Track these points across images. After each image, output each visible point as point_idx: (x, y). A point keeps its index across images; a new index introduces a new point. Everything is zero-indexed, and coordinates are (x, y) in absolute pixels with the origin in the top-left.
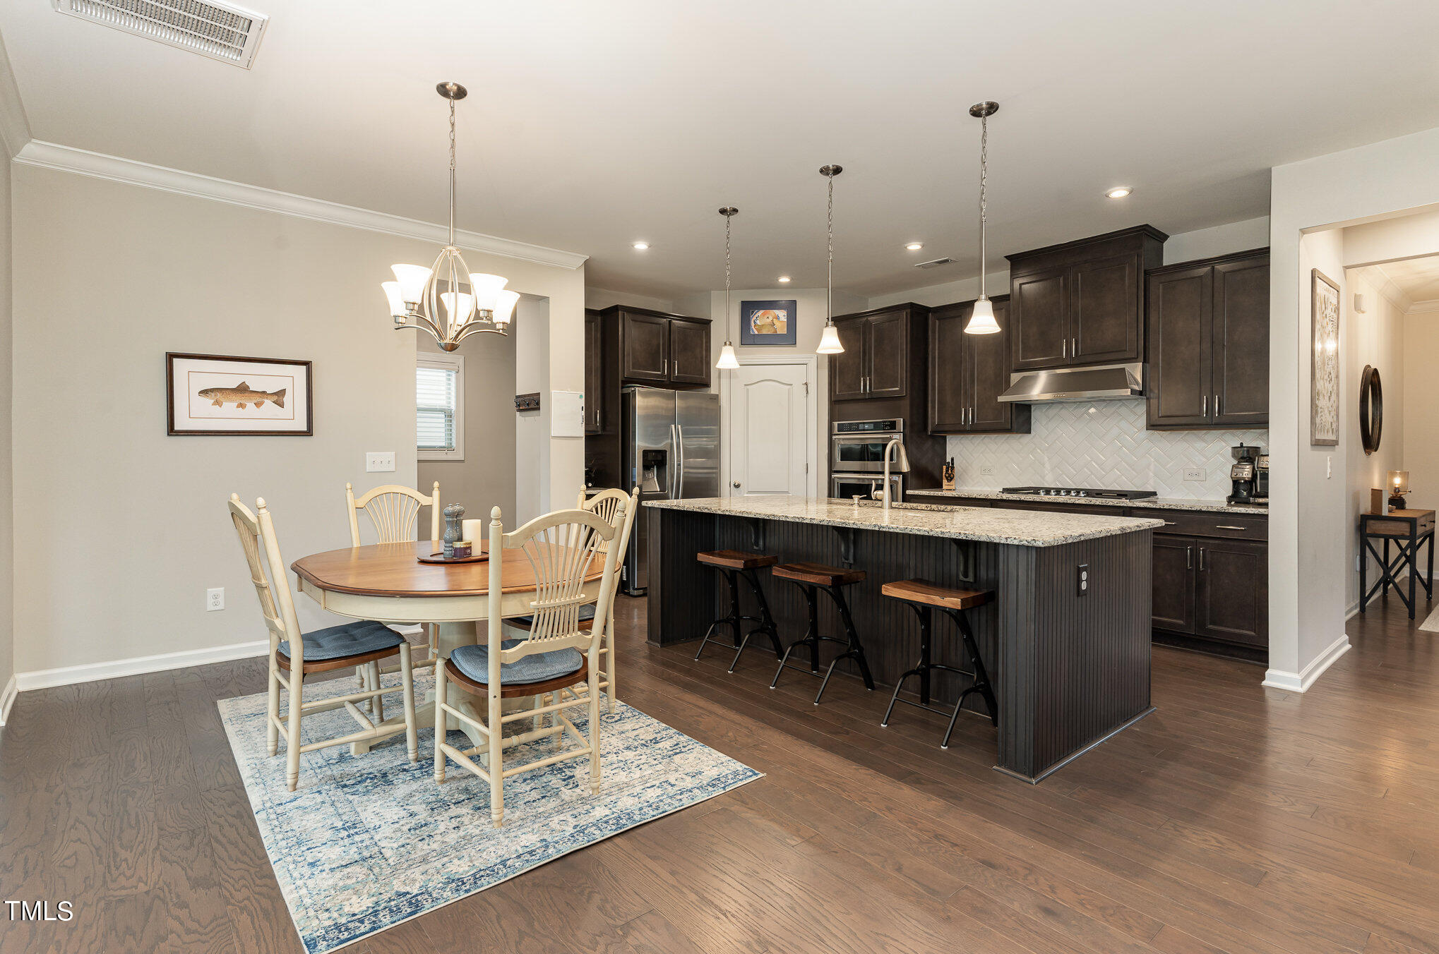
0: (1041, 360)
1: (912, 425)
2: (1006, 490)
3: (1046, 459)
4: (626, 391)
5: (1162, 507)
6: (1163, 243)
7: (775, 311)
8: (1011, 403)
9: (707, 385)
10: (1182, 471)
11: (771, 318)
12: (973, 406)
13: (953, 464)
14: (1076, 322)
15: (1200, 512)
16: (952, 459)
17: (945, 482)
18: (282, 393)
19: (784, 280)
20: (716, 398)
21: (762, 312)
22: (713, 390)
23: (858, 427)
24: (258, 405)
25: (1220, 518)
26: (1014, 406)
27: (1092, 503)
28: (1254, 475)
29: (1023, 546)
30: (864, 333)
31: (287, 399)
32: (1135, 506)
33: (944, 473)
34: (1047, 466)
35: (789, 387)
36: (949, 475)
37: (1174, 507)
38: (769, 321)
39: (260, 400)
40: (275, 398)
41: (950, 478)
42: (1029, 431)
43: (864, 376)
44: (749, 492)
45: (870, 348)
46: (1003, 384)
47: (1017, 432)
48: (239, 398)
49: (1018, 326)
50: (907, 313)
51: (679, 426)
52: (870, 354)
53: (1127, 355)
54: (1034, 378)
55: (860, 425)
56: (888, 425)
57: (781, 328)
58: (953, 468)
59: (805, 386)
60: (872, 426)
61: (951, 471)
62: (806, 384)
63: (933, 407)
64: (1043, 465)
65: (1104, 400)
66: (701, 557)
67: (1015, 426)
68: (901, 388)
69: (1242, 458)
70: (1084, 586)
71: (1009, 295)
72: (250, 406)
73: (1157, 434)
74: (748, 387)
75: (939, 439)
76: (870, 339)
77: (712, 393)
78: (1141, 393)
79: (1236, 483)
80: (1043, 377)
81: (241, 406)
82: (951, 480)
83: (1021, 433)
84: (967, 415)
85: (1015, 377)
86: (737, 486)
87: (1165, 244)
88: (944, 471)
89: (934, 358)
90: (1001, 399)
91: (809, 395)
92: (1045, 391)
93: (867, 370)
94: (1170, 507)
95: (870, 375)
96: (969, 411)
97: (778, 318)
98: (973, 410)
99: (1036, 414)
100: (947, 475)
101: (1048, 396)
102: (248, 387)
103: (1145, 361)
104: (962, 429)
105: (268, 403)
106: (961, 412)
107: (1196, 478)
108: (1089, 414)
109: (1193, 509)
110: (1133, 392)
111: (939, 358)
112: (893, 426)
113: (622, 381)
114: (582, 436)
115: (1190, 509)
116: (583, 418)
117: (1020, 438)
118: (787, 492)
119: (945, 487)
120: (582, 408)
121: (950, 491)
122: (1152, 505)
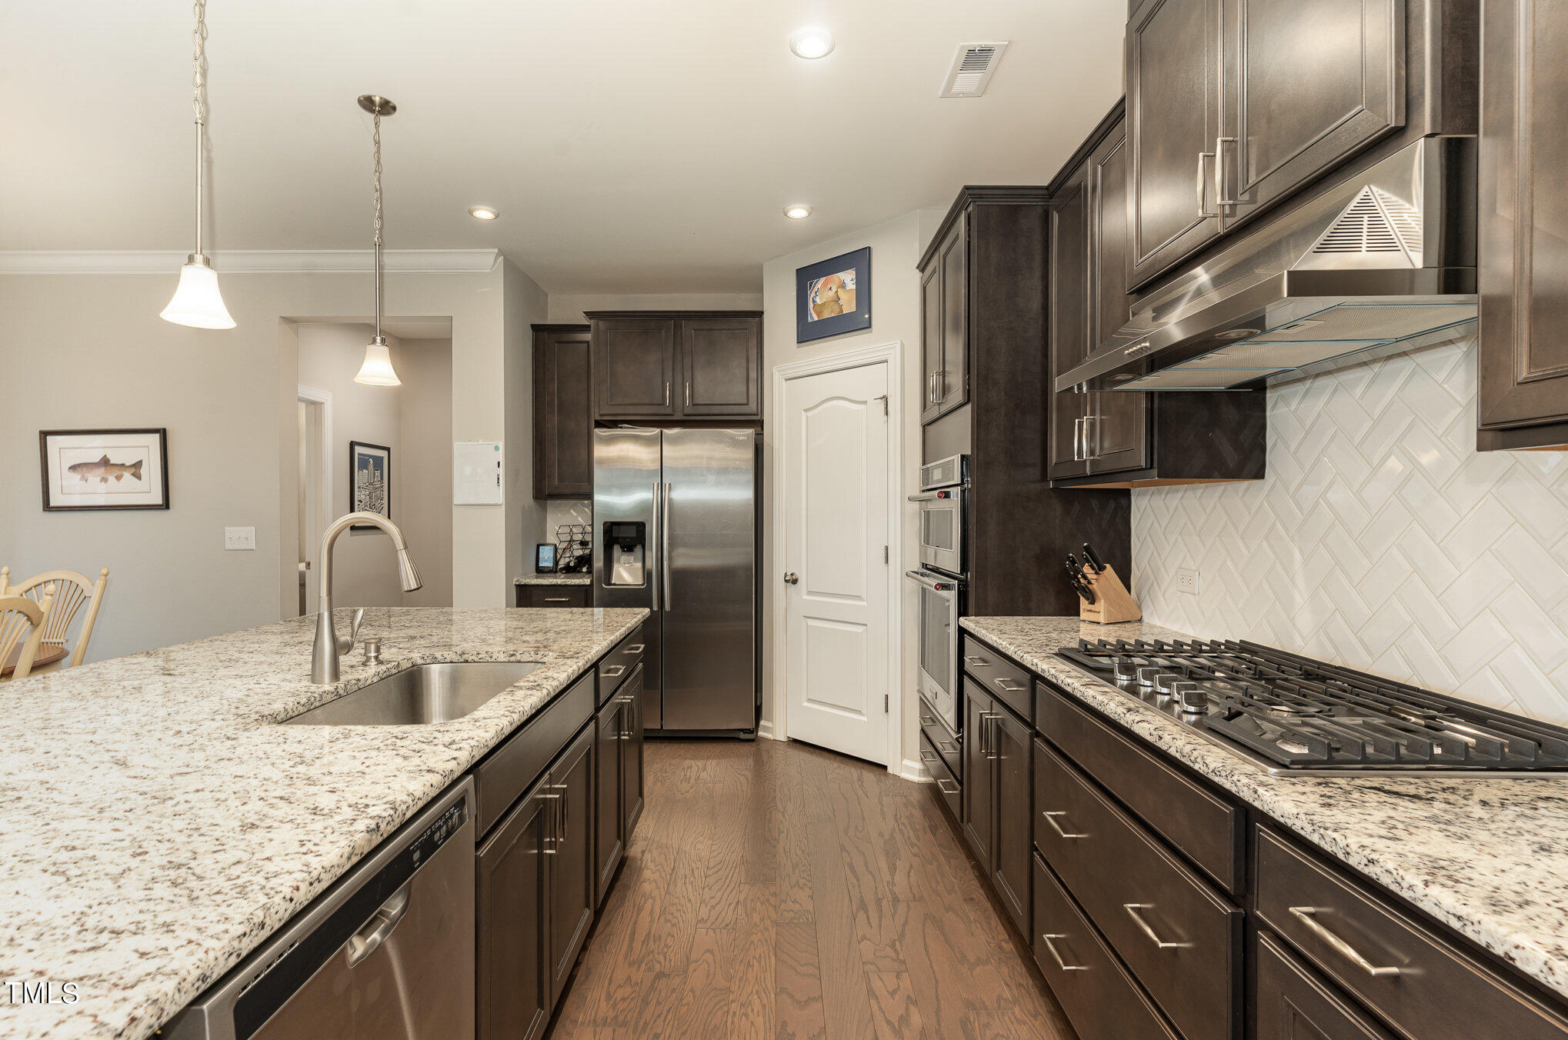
0: (1172, 246)
11: (834, 289)
12: (1095, 411)
17: (1083, 602)
18: (138, 465)
19: (799, 213)
21: (822, 280)
23: (933, 476)
24: (118, 478)
30: (939, 280)
31: (143, 471)
35: (861, 407)
38: (831, 294)
39: (119, 473)
40: (133, 470)
42: (1259, 474)
44: (809, 593)
48: (101, 471)
49: (1134, 161)
56: (950, 469)
57: (849, 305)
59: (883, 402)
62: (885, 398)
72: (112, 479)
74: (809, 412)
81: (104, 480)
82: (1093, 600)
86: (792, 582)
91: (890, 420)
95: (944, 364)
98: (1095, 422)
102: (109, 460)
104: (1080, 470)
105: (127, 476)
112: (953, 469)
113: (596, 421)
114: (500, 503)
115: (1455, 924)
116: (498, 479)
117: (1246, 490)
118: (858, 598)
119: (1083, 615)
120: (499, 463)
121: (1095, 626)
122: (1309, 828)
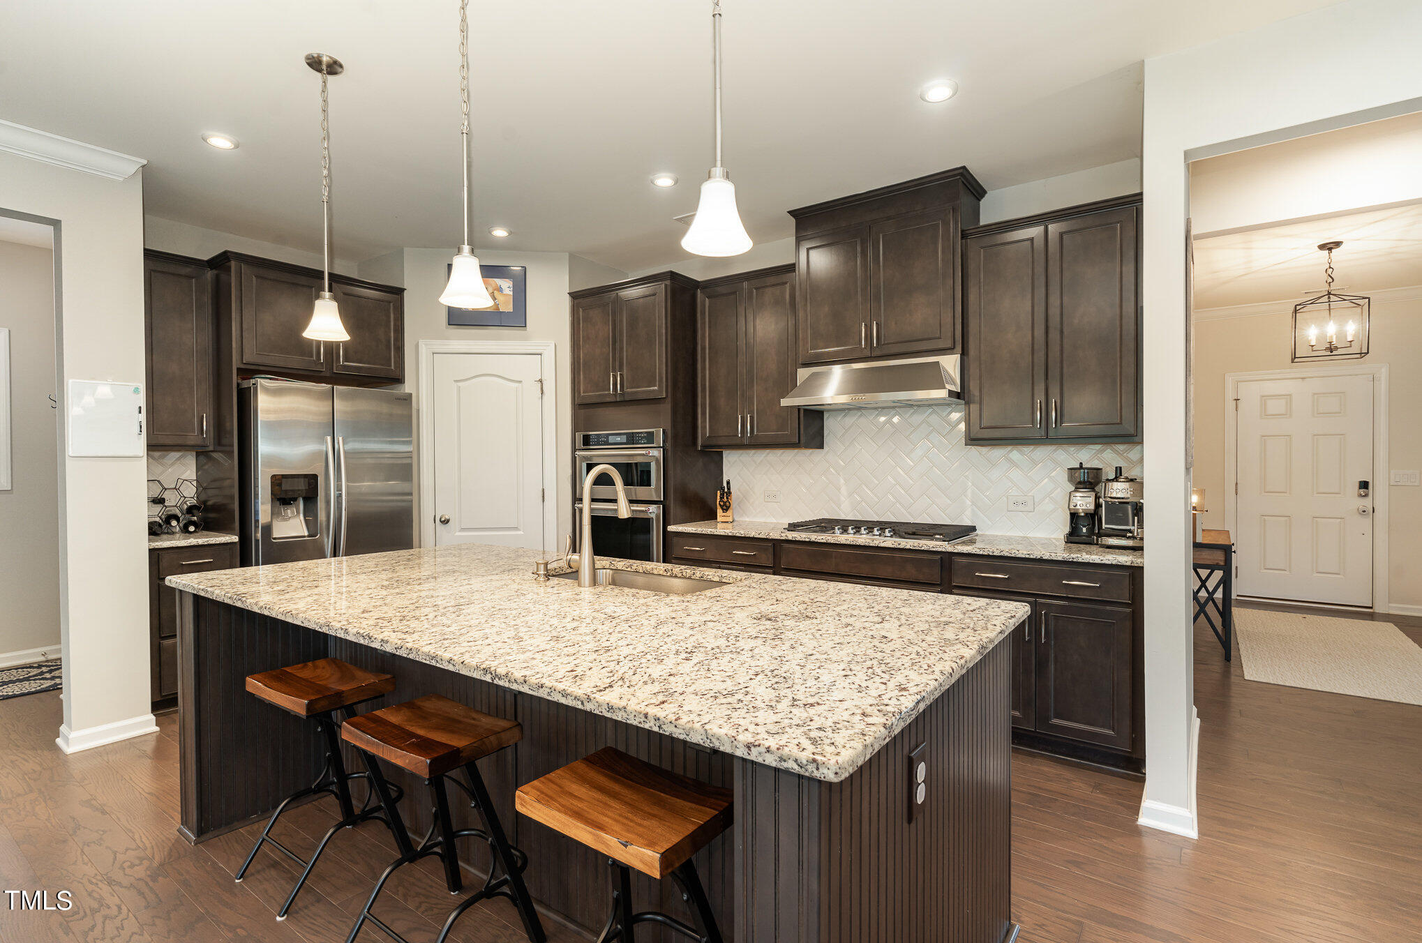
0: (835, 351)
1: (675, 437)
2: (793, 527)
3: (842, 481)
4: (245, 384)
5: (991, 554)
6: (980, 200)
7: (495, 280)
8: (799, 408)
9: (399, 380)
10: (1005, 499)
11: (490, 290)
12: (751, 412)
13: (729, 489)
14: (878, 299)
15: (1041, 561)
16: (728, 483)
17: (719, 512)
19: (500, 233)
20: (407, 399)
22: (408, 387)
23: (608, 440)
25: (1065, 568)
26: (802, 412)
27: (901, 547)
28: (1098, 506)
29: (787, 772)
30: (614, 313)
32: (955, 551)
33: (718, 500)
34: (844, 490)
35: (517, 385)
36: (725, 503)
37: (1007, 554)
41: (726, 508)
42: (821, 446)
43: (614, 370)
44: (463, 530)
45: (621, 334)
46: (787, 384)
47: (807, 446)
49: (806, 305)
50: (666, 285)
51: (341, 439)
52: (621, 341)
53: (941, 345)
54: (826, 375)
55: (610, 437)
56: (644, 437)
57: (506, 304)
58: (729, 493)
59: (539, 385)
60: (624, 439)
61: (727, 498)
62: (541, 381)
63: (704, 413)
64: (839, 489)
65: (912, 406)
66: (254, 685)
67: (803, 441)
68: (660, 386)
69: (1080, 483)
70: (920, 796)
71: (794, 265)
73: (975, 451)
74: (460, 384)
75: (713, 455)
76: (621, 321)
77: (407, 391)
78: (958, 395)
79: (1074, 516)
80: (837, 374)
82: (727, 510)
83: (811, 448)
84: (745, 424)
85: (803, 374)
86: (446, 522)
87: (982, 202)
88: (718, 497)
89: (703, 349)
90: (785, 402)
91: (545, 397)
92: (841, 392)
93: (617, 363)
94: (1002, 554)
95: (621, 369)
96: (747, 418)
97: (500, 289)
98: (752, 418)
99: (830, 423)
100: (722, 503)
101: (843, 399)
103: (964, 354)
104: (738, 442)
106: (738, 418)
107: (1021, 507)
108: (893, 424)
109: (1032, 557)
110: (951, 393)
111: (710, 348)
112: (650, 437)
113: (238, 369)
114: (141, 454)
115: (1027, 556)
116: (141, 426)
117: (811, 454)
118: (516, 529)
119: (719, 519)
120: (140, 407)
121: (726, 524)
122: (978, 550)
